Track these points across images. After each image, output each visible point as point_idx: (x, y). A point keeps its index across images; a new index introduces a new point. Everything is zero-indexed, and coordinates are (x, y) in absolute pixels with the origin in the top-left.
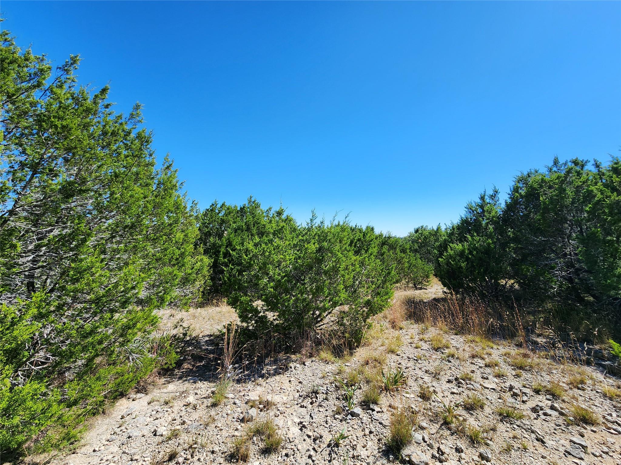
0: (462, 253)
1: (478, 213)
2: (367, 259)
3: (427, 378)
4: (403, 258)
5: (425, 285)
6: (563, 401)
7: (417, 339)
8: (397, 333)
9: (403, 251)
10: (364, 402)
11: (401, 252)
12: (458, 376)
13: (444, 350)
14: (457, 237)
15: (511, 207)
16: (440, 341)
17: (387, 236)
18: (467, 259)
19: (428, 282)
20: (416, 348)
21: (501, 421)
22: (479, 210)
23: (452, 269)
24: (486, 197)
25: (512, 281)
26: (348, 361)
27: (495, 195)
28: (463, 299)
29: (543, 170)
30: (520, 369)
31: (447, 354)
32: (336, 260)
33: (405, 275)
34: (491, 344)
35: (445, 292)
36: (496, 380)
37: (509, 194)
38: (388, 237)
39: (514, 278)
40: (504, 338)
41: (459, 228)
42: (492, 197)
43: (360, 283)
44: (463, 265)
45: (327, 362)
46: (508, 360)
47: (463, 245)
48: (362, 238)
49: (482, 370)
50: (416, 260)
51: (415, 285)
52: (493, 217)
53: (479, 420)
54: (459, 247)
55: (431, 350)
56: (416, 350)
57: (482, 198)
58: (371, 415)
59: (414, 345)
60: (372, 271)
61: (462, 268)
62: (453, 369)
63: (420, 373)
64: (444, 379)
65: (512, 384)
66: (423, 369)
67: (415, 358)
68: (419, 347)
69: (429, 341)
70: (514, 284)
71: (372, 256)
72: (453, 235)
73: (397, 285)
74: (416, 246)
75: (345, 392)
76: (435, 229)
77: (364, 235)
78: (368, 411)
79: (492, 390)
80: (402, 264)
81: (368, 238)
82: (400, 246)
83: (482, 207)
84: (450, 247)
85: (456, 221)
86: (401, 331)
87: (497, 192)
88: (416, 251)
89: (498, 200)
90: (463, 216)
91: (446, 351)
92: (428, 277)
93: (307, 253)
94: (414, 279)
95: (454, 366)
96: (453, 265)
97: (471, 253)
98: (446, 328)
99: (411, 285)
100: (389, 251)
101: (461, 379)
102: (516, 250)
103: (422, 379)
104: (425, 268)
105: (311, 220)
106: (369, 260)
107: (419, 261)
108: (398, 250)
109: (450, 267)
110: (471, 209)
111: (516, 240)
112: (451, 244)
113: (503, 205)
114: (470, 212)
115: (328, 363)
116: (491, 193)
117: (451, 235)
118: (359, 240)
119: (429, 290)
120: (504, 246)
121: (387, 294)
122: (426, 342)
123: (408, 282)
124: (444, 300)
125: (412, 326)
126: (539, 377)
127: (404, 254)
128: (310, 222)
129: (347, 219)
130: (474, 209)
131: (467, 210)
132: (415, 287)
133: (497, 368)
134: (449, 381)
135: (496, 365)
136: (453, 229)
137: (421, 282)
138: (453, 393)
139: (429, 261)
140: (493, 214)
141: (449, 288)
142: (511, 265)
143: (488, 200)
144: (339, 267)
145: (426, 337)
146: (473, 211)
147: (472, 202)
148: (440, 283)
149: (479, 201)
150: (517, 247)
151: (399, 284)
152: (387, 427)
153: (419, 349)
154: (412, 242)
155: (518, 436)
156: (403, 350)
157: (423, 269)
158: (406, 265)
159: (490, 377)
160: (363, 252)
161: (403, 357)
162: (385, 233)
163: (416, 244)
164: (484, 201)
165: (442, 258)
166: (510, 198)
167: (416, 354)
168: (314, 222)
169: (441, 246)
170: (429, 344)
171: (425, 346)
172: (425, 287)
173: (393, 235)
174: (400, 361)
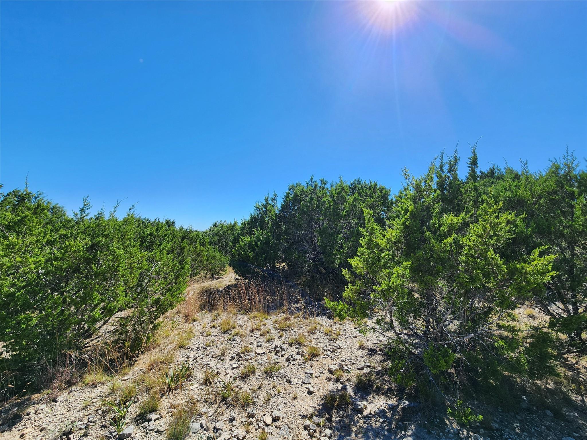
0: (250, 244)
1: (263, 212)
2: (158, 254)
3: (213, 363)
4: (202, 251)
5: (222, 274)
6: (305, 346)
7: (209, 327)
8: (189, 326)
9: (203, 245)
10: (139, 416)
11: (201, 246)
12: (239, 352)
13: (231, 331)
14: (247, 231)
15: (285, 208)
16: (228, 324)
17: (188, 230)
18: (254, 249)
19: (224, 271)
20: (207, 336)
21: (266, 378)
22: (264, 209)
23: (242, 257)
24: (269, 199)
25: (284, 264)
26: (126, 374)
27: (275, 198)
28: (249, 283)
29: (304, 184)
30: (283, 331)
31: (233, 334)
32: (114, 259)
33: (204, 267)
34: (266, 316)
35: (237, 279)
36: (267, 345)
37: (283, 198)
38: (189, 232)
39: (285, 262)
40: (276, 309)
41: (249, 223)
42: (273, 200)
43: (149, 281)
44: (250, 254)
45: (94, 385)
46: (277, 325)
47: (251, 237)
48: (155, 233)
49: (258, 340)
50: (214, 252)
51: (212, 275)
52: (272, 215)
53: (251, 384)
54: (248, 239)
55: (220, 334)
56: (206, 338)
57: (266, 200)
58: (146, 428)
59: (205, 334)
60: (163, 266)
61: (250, 257)
62: (236, 347)
63: (206, 360)
64: (227, 358)
65: (277, 344)
66: (210, 355)
67: (204, 347)
68: (210, 335)
69: (219, 326)
70: (284, 266)
71: (164, 251)
72: (244, 229)
73: (195, 277)
74: (216, 239)
75: (115, 415)
76: (233, 224)
77: (157, 229)
78: (143, 425)
79: (263, 354)
80: (202, 257)
81: (161, 233)
82: (200, 240)
83: (266, 207)
84: (241, 239)
85: (248, 218)
86: (194, 323)
87: (276, 196)
88: (216, 243)
89: (276, 203)
90: (253, 214)
91: (232, 332)
92: (224, 267)
93: (68, 252)
94: (212, 270)
95: (237, 343)
96: (243, 255)
97: (256, 244)
98: (235, 310)
99: (209, 276)
100: (189, 245)
101: (241, 353)
102: (287, 240)
103: (208, 365)
104: (222, 259)
105: (82, 210)
106: (160, 256)
107: (217, 253)
108: (198, 243)
109: (240, 256)
110: (258, 208)
111: (286, 233)
112: (242, 237)
113: (279, 207)
114: (257, 211)
115: (96, 387)
116: (272, 196)
117: (243, 229)
118: (151, 234)
119: (225, 279)
120: (279, 238)
121: (179, 289)
122: (216, 328)
123: (206, 274)
124: (235, 286)
125: (206, 316)
126: (293, 333)
127: (203, 247)
128: (79, 212)
129: (132, 211)
130: (260, 208)
131: (255, 209)
132: (213, 277)
133: (268, 334)
134: (232, 359)
135: (268, 332)
136: (245, 224)
137: (219, 272)
138: (233, 369)
139: (226, 252)
140: (272, 213)
141: (239, 276)
142: (283, 252)
143: (270, 202)
144: (118, 266)
145: (217, 323)
146: (260, 210)
147: (260, 202)
148: (233, 271)
149: (264, 202)
150: (287, 238)
151: (198, 277)
152: (164, 433)
153: (210, 336)
154: (212, 235)
155: (276, 385)
156: (193, 342)
157: (220, 260)
158: (205, 257)
159: (263, 344)
160: (155, 247)
161: (192, 349)
162: (186, 227)
163: (216, 237)
164: (267, 202)
165: (235, 249)
166: (284, 201)
167: (206, 342)
168: (87, 212)
169: (235, 239)
170: (219, 329)
171: (215, 332)
172: (221, 277)
173: (194, 229)
174: (188, 354)
